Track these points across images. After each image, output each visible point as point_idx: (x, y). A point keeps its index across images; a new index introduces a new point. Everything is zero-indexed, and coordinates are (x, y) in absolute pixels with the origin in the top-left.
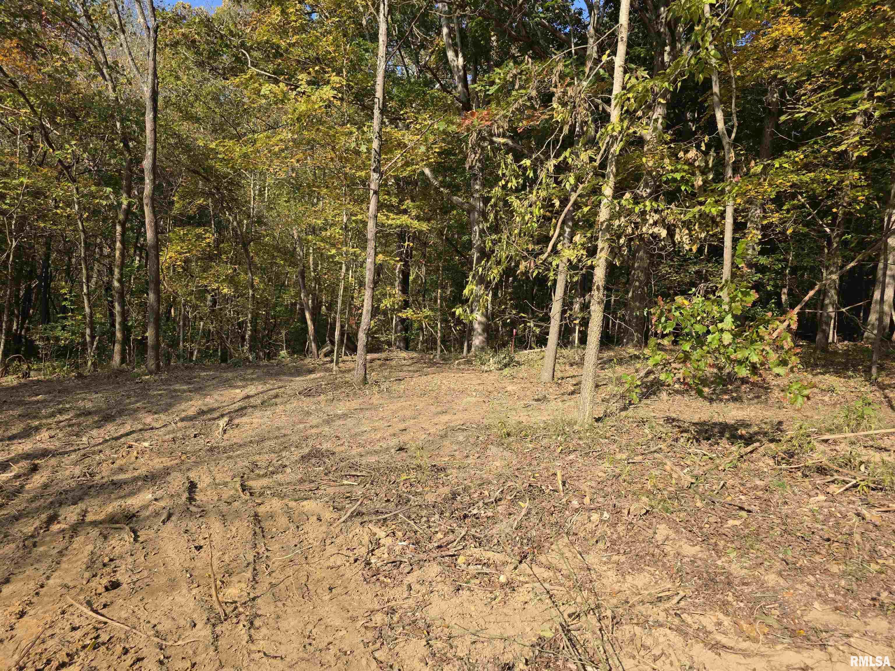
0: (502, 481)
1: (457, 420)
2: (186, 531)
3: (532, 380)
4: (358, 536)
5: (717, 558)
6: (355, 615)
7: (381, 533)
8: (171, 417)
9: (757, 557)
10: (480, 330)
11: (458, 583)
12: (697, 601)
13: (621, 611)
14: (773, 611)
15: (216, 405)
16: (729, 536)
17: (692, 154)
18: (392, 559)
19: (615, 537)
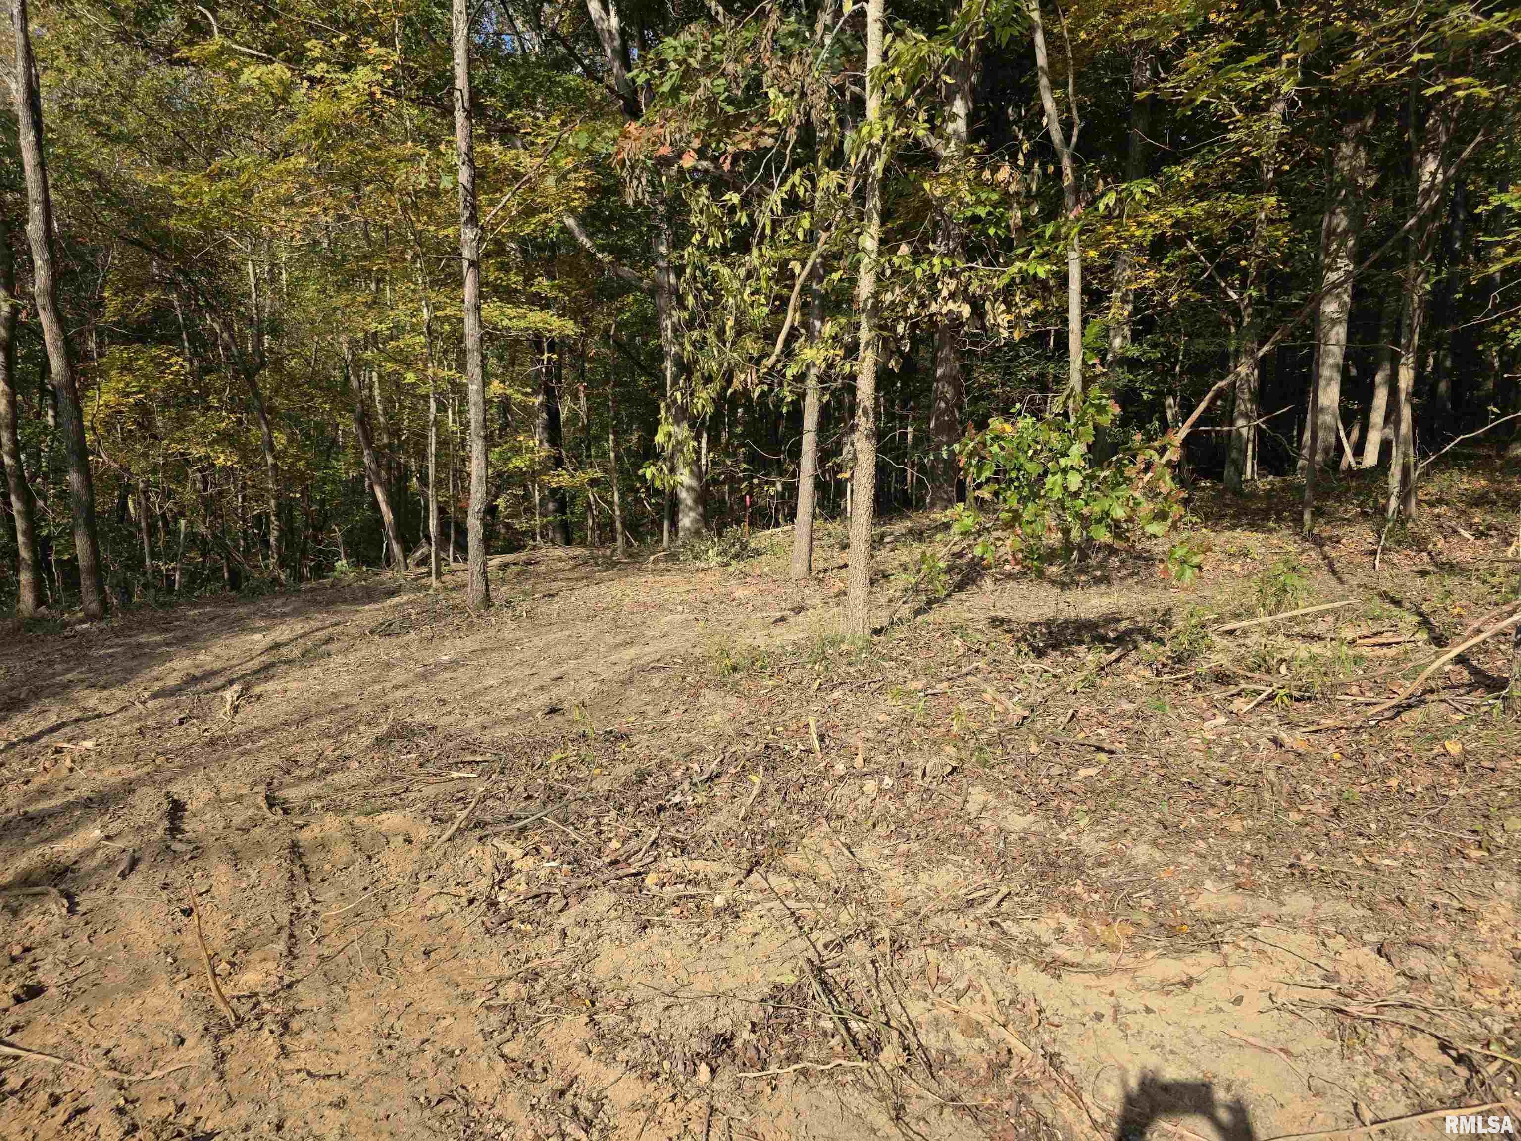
0: (721, 745)
1: (649, 652)
2: (165, 887)
3: (775, 577)
4: (475, 860)
5: (1059, 829)
6: (470, 990)
7: (514, 852)
8: (133, 693)
9: (1121, 821)
10: (689, 502)
11: (644, 917)
12: (1028, 899)
13: (907, 928)
14: (1144, 902)
15: (218, 665)
16: (1080, 793)
17: (1004, 173)
18: (535, 891)
19: (902, 814)
